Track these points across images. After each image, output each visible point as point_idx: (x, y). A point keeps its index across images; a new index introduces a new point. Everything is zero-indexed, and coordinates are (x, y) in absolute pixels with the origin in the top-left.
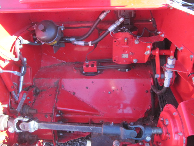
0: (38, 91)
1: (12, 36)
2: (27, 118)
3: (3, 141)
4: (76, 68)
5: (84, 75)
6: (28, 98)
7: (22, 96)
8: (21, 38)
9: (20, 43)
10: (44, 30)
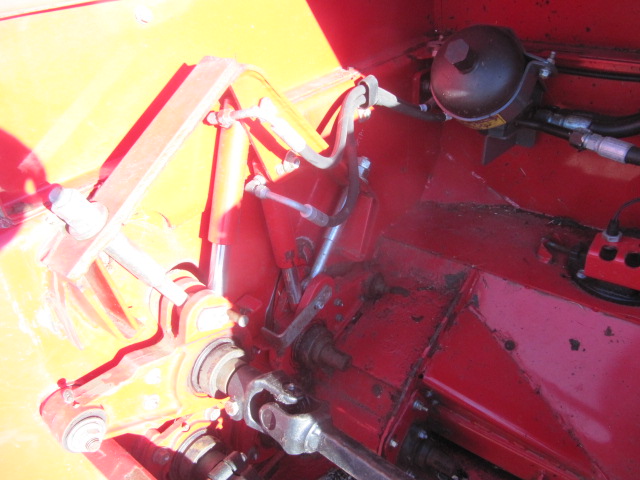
0: (379, 287)
1: (343, 71)
2: (293, 393)
3: (208, 424)
4: (553, 245)
5: (581, 286)
6: (338, 302)
7: (315, 295)
8: (372, 80)
9: (364, 101)
10: (465, 66)
